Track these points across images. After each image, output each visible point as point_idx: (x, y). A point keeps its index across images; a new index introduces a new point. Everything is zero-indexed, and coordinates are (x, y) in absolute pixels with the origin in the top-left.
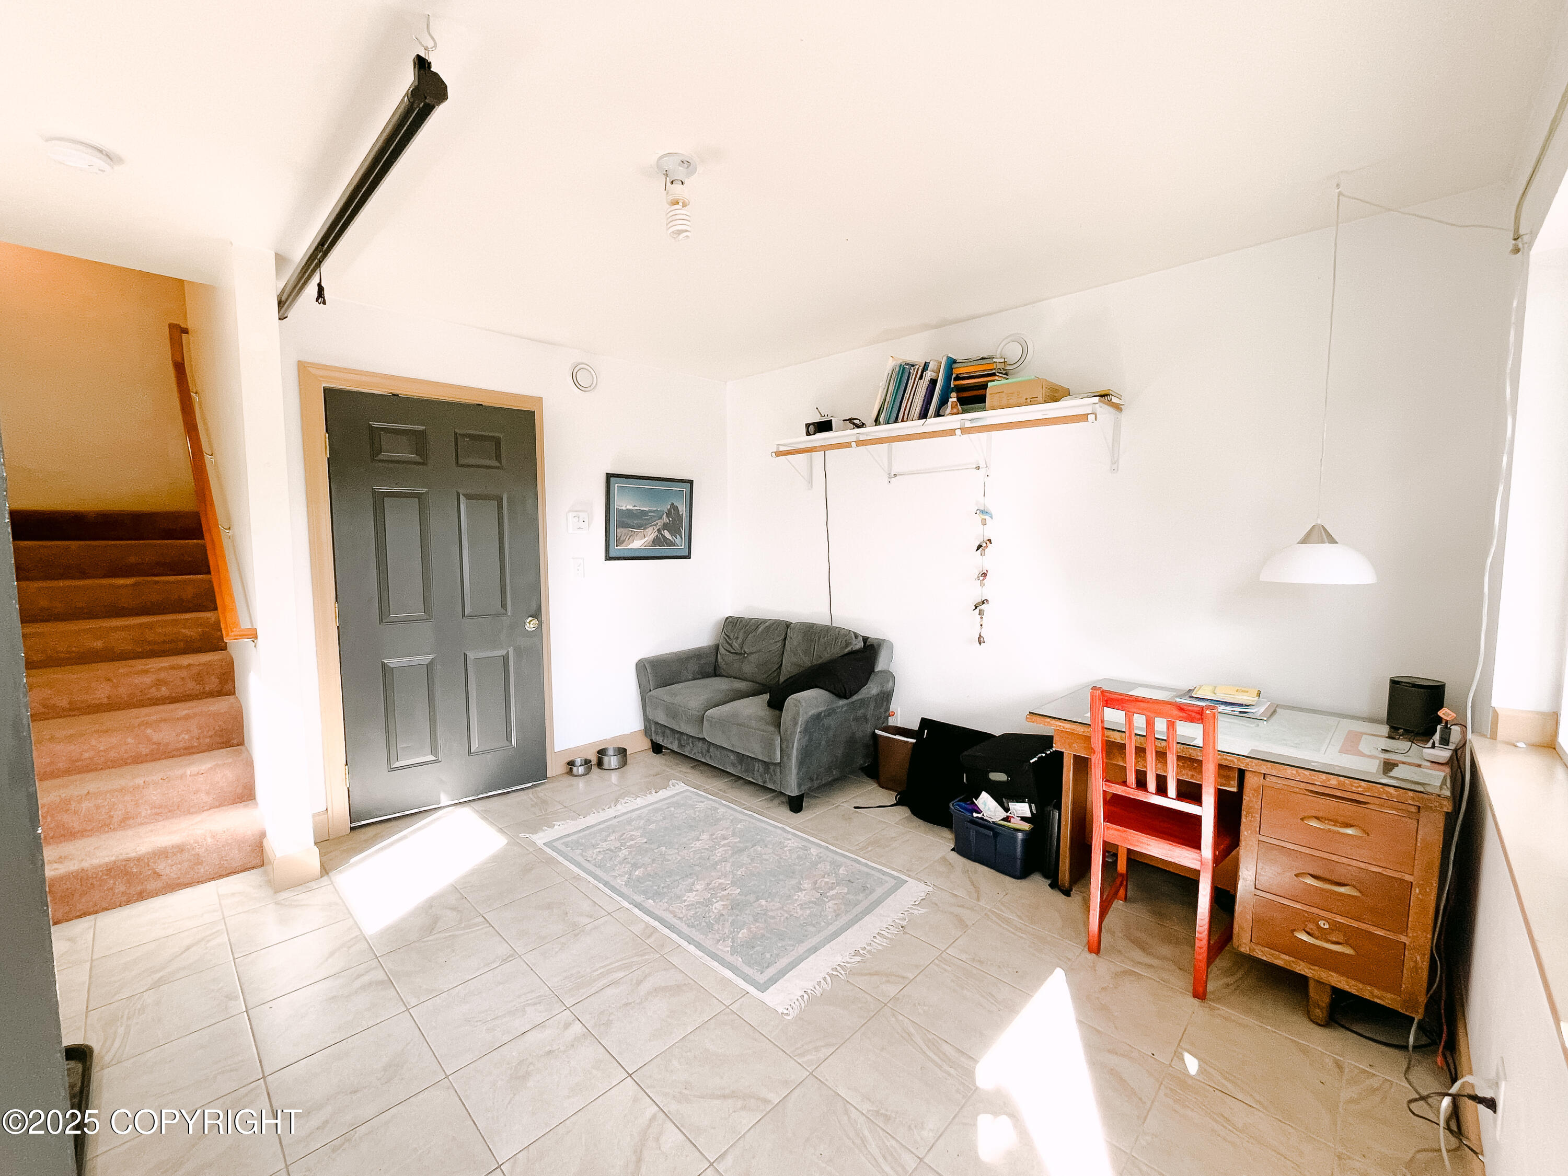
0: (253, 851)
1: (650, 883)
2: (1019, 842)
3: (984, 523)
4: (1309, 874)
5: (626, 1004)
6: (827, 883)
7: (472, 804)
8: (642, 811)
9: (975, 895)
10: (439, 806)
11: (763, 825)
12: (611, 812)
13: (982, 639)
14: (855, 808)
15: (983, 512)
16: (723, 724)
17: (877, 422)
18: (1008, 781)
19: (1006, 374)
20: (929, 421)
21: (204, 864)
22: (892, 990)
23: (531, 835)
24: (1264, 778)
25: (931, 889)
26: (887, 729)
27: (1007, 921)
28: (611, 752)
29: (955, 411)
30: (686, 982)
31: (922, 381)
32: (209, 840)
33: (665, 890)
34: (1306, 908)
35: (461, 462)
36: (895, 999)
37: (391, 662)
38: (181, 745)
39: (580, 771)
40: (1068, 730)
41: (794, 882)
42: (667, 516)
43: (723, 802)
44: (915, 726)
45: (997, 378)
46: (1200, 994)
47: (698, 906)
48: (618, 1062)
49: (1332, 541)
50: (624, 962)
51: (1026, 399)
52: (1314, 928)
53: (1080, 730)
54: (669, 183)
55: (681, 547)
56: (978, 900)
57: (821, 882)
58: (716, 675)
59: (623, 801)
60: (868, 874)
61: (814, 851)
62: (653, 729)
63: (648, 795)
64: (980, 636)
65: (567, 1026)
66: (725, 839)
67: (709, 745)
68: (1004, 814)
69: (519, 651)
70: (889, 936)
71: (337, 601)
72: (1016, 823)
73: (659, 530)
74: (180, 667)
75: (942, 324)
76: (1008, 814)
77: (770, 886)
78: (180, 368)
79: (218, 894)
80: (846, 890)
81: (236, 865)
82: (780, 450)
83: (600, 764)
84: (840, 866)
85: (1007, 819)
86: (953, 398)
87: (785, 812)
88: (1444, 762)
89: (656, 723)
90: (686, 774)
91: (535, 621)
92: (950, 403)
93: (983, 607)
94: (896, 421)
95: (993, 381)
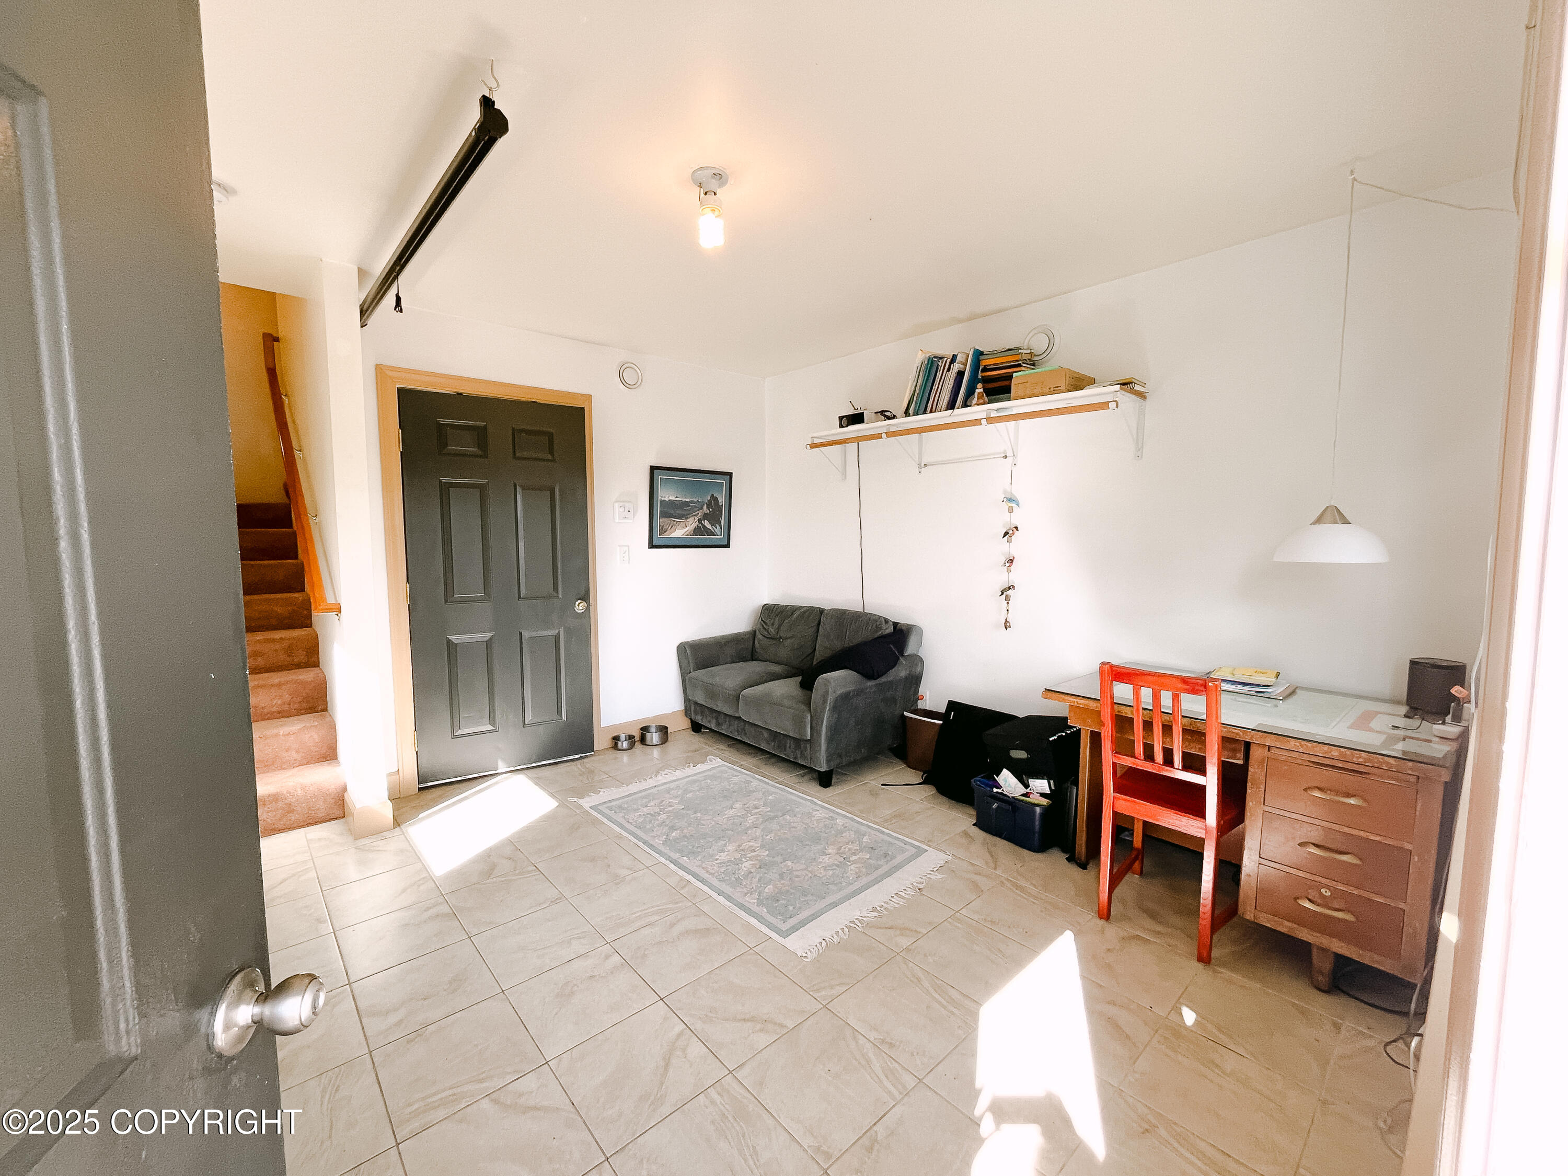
0: (335, 803)
1: (686, 843)
2: (1037, 816)
3: (1011, 510)
4: (1312, 843)
5: (661, 943)
6: (850, 849)
7: (526, 772)
8: (681, 781)
9: (992, 865)
10: (496, 772)
11: (793, 797)
12: (651, 782)
13: (1008, 624)
14: (882, 785)
15: (1010, 500)
16: (757, 703)
17: (907, 413)
18: (1028, 759)
19: (1034, 365)
20: (956, 411)
21: (295, 813)
22: (905, 942)
23: (579, 800)
24: (1269, 750)
25: (950, 858)
26: (916, 712)
27: (1022, 889)
28: (653, 729)
29: (981, 401)
30: (715, 927)
31: (950, 373)
32: (299, 792)
33: (699, 850)
34: (1308, 876)
35: (518, 454)
36: (908, 949)
37: (455, 638)
38: (275, 709)
39: (624, 746)
40: (1081, 706)
41: (819, 847)
42: (708, 508)
43: (756, 776)
44: (942, 709)
45: (1023, 369)
46: (1204, 958)
47: (728, 864)
48: (652, 988)
49: (1346, 522)
50: (660, 908)
51: (1050, 388)
52: (1317, 895)
53: (1093, 705)
54: (702, 195)
55: (720, 536)
56: (995, 869)
57: (845, 848)
58: (753, 660)
59: (663, 773)
60: (890, 843)
61: (840, 821)
62: (693, 708)
63: (687, 769)
64: (1006, 620)
65: (607, 957)
66: (756, 808)
67: (745, 725)
68: (1024, 790)
69: (568, 631)
70: (906, 896)
71: (408, 581)
72: (1035, 799)
73: (700, 520)
74: (273, 640)
75: (972, 318)
76: (1028, 790)
77: (796, 850)
78: (272, 373)
79: (306, 838)
80: (868, 856)
81: (321, 815)
82: (815, 442)
83: (643, 740)
84: (864, 835)
85: (1026, 795)
86: (979, 389)
87: (815, 788)
88: (1454, 738)
89: (696, 703)
90: (722, 752)
91: (584, 604)
92: (976, 394)
93: (1009, 592)
94: (925, 412)
95: (1020, 371)
